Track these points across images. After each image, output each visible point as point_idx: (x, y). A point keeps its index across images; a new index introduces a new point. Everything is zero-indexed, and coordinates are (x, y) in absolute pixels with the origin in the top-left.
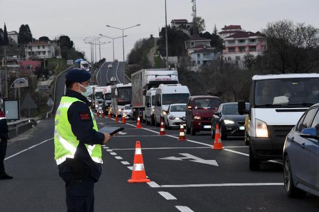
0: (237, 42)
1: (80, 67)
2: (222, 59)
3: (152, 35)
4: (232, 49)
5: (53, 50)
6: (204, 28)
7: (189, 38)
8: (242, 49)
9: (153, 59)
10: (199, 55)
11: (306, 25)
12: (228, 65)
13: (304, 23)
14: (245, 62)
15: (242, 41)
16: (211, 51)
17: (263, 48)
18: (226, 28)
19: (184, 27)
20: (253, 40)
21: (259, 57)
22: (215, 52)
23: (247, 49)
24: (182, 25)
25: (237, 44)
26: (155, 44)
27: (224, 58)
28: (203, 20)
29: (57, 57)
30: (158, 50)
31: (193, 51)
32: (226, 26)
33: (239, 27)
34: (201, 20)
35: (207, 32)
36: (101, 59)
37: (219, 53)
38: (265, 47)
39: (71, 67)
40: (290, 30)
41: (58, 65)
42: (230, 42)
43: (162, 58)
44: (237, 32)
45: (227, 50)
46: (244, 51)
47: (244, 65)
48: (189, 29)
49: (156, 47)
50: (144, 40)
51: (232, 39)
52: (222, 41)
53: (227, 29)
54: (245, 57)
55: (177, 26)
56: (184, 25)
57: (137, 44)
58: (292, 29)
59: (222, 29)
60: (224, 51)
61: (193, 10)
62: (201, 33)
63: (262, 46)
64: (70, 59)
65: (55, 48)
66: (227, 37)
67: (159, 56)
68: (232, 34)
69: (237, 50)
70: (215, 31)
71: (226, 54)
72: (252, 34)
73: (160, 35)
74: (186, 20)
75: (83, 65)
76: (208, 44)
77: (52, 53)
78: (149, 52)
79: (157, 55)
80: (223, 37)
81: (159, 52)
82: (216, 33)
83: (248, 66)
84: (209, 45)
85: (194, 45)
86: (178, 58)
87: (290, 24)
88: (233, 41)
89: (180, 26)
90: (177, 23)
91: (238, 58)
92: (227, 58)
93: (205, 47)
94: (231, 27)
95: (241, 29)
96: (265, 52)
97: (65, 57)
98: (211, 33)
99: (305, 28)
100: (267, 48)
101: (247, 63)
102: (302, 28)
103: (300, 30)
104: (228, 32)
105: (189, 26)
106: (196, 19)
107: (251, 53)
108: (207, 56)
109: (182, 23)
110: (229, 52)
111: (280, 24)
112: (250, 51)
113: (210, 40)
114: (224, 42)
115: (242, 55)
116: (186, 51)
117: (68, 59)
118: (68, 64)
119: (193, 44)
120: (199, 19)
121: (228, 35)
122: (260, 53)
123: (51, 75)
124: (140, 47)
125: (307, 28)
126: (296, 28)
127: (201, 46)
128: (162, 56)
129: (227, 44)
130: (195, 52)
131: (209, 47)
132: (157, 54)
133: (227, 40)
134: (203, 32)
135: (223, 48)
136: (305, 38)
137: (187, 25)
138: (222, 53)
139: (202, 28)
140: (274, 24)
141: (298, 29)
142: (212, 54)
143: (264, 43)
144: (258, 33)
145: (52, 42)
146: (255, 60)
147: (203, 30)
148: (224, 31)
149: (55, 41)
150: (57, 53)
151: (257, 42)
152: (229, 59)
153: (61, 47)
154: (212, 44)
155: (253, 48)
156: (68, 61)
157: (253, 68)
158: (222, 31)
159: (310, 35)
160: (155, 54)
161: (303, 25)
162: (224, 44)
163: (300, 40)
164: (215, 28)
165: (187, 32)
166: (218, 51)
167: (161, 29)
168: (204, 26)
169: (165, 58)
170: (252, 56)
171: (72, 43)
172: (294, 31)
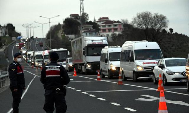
0: (107, 26)
1: (20, 41)
3: (59, 23)
4: (104, 30)
5: (4, 32)
6: (88, 19)
7: (80, 24)
8: (110, 30)
9: (61, 36)
10: (86, 34)
11: (159, 14)
13: (158, 13)
14: (112, 37)
15: (110, 26)
16: (93, 32)
18: (100, 19)
19: (77, 18)
20: (116, 25)
21: (119, 35)
22: (95, 32)
23: (112, 30)
25: (107, 27)
26: (61, 28)
28: (88, 15)
29: (6, 36)
30: (64, 31)
32: (100, 18)
33: (107, 18)
35: (90, 21)
36: (31, 36)
37: (97, 32)
38: (122, 29)
39: (14, 41)
40: (150, 17)
41: (7, 40)
42: (103, 26)
43: (66, 35)
44: (106, 21)
45: (102, 31)
46: (111, 31)
47: (112, 39)
49: (62, 30)
50: (55, 25)
51: (104, 24)
52: (99, 26)
53: (101, 19)
54: (112, 35)
55: (73, 18)
56: (77, 17)
57: (51, 28)
58: (151, 16)
60: (100, 31)
62: (87, 22)
63: (120, 28)
64: (14, 37)
65: (5, 31)
66: (101, 24)
67: (64, 35)
68: (104, 22)
69: (107, 30)
70: (95, 20)
71: (101, 33)
72: (115, 22)
73: (64, 22)
74: (78, 14)
75: (22, 40)
77: (3, 34)
78: (58, 32)
79: (63, 34)
80: (99, 23)
81: (64, 32)
82: (95, 22)
83: (113, 39)
84: (92, 28)
85: (84, 28)
86: (75, 35)
87: (150, 14)
88: (105, 26)
89: (75, 18)
90: (73, 16)
91: (108, 35)
93: (90, 29)
94: (103, 18)
95: (109, 19)
96: (123, 32)
97: (11, 36)
98: (92, 22)
100: (123, 30)
101: (113, 38)
102: (157, 16)
103: (156, 17)
104: (103, 21)
105: (80, 18)
108: (91, 34)
111: (144, 14)
112: (114, 31)
113: (92, 25)
115: (110, 34)
116: (79, 32)
117: (13, 37)
118: (13, 39)
119: (83, 27)
120: (85, 14)
121: (102, 23)
122: (120, 33)
123: (3, 46)
124: (53, 29)
125: (159, 16)
126: (153, 16)
127: (88, 29)
128: (66, 34)
129: (101, 28)
130: (84, 32)
132: (63, 33)
133: (101, 26)
134: (88, 21)
136: (158, 22)
137: (79, 17)
138: (99, 33)
139: (87, 19)
140: (141, 13)
141: (154, 17)
143: (122, 27)
144: (118, 22)
145: (3, 27)
146: (118, 36)
148: (99, 20)
149: (4, 27)
150: (6, 33)
151: (118, 26)
153: (8, 30)
154: (94, 27)
155: (116, 30)
156: (12, 38)
157: (116, 41)
159: (161, 20)
160: (62, 34)
161: (157, 14)
162: (99, 28)
163: (156, 23)
164: (95, 19)
165: (79, 21)
167: (64, 19)
168: (88, 18)
169: (68, 35)
170: (116, 34)
171: (14, 28)
172: (152, 18)
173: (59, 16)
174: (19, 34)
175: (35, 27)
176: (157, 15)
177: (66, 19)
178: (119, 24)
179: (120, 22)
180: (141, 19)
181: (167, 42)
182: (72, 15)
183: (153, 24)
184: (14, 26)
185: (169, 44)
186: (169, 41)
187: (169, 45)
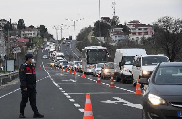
0: (137, 30)
2: (129, 39)
3: (90, 26)
4: (134, 34)
5: (36, 33)
6: (119, 22)
7: (110, 27)
8: (140, 33)
9: (91, 38)
10: (116, 37)
11: (180, 20)
12: (132, 42)
14: (142, 41)
15: (140, 29)
16: (123, 34)
18: (131, 22)
19: (108, 21)
20: (146, 29)
21: (149, 38)
22: (125, 35)
23: (143, 34)
24: (107, 20)
25: (137, 31)
26: (92, 30)
27: (130, 39)
28: (119, 18)
29: (38, 37)
30: (94, 33)
31: (113, 34)
33: (138, 22)
34: (117, 18)
35: (120, 24)
36: (62, 38)
38: (153, 33)
39: (46, 42)
40: (171, 22)
41: (39, 41)
43: (96, 38)
44: (137, 25)
45: (131, 34)
46: (141, 34)
47: (141, 42)
48: (110, 22)
49: (92, 32)
50: (86, 28)
51: (134, 28)
54: (142, 38)
55: (104, 20)
57: (82, 30)
59: (129, 22)
60: (130, 34)
61: (113, 12)
63: (151, 32)
68: (134, 25)
69: (137, 34)
70: (125, 24)
71: (131, 36)
72: (146, 25)
73: (94, 26)
74: (109, 17)
76: (121, 30)
77: (35, 35)
78: (88, 34)
80: (129, 27)
82: (125, 25)
83: (143, 43)
84: (122, 31)
86: (104, 38)
88: (135, 29)
90: (104, 19)
91: (138, 39)
92: (132, 39)
93: (119, 32)
94: (134, 22)
95: (139, 23)
96: (153, 35)
97: (42, 37)
98: (123, 25)
102: (178, 21)
105: (110, 21)
106: (115, 17)
107: (145, 36)
108: (120, 37)
109: (107, 19)
110: (133, 35)
111: (165, 19)
114: (130, 30)
115: (140, 37)
116: (109, 34)
118: (44, 40)
119: (113, 30)
120: (116, 17)
121: (132, 26)
122: (151, 37)
123: (34, 46)
126: (174, 21)
127: (117, 32)
129: (131, 31)
130: (114, 35)
132: (93, 36)
134: (119, 24)
135: (130, 33)
137: (109, 20)
138: (129, 36)
140: (162, 18)
141: (176, 22)
142: (124, 36)
143: (153, 31)
144: (149, 25)
145: (35, 28)
146: (147, 40)
147: (118, 23)
148: (130, 23)
149: (37, 28)
150: (38, 34)
151: (148, 29)
152: (133, 39)
153: (40, 31)
154: (124, 31)
155: (146, 33)
156: (44, 39)
157: (146, 44)
158: (129, 23)
161: (178, 19)
162: (130, 31)
164: (125, 22)
165: (109, 24)
166: (127, 35)
167: (95, 22)
168: (119, 21)
169: (97, 38)
170: (146, 37)
171: (46, 29)
174: (51, 36)
178: (150, 27)
179: (151, 26)
180: (162, 23)
182: (103, 18)
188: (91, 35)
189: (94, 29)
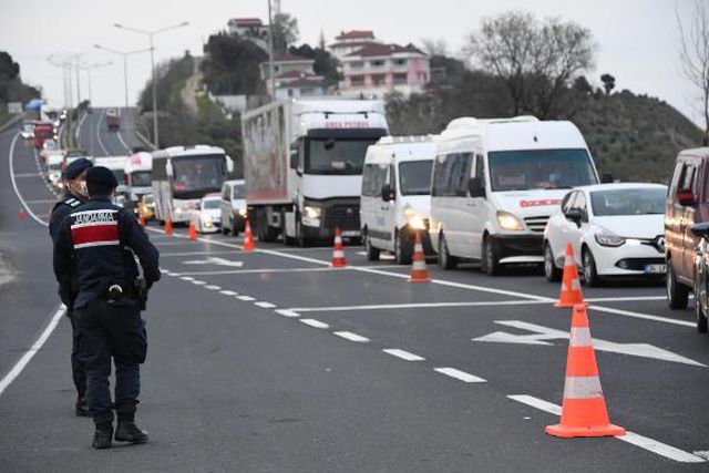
0: (367, 65)
1: (39, 119)
3: (187, 52)
4: (358, 80)
6: (297, 36)
7: (266, 57)
8: (378, 79)
9: (194, 101)
10: (290, 93)
11: (563, 22)
15: (378, 63)
16: (314, 84)
17: (422, 77)
18: (343, 36)
19: (256, 34)
20: (401, 62)
21: (414, 97)
22: (324, 86)
23: (389, 80)
24: (252, 29)
25: (368, 69)
26: (196, 70)
28: (295, 21)
30: (203, 81)
31: (278, 84)
32: (343, 33)
33: (370, 34)
34: (290, 21)
35: (305, 45)
36: (82, 101)
37: (332, 87)
38: (425, 77)
39: (17, 117)
40: (530, 32)
42: (354, 64)
43: (212, 98)
44: (365, 45)
45: (347, 82)
46: (384, 83)
48: (266, 37)
49: (198, 77)
50: (173, 61)
51: (358, 58)
52: (336, 63)
53: (346, 39)
54: (387, 97)
55: (241, 31)
56: (255, 29)
57: (157, 71)
58: (533, 29)
59: (338, 38)
60: (341, 84)
62: (293, 48)
63: (419, 74)
64: (15, 101)
66: (346, 56)
67: (207, 96)
68: (356, 49)
69: (368, 81)
70: (322, 43)
71: (345, 89)
72: (398, 49)
73: (206, 48)
74: (258, 20)
75: (47, 113)
76: (307, 68)
78: (184, 86)
79: (201, 94)
80: (338, 54)
81: (205, 87)
82: (323, 47)
83: (392, 114)
84: (310, 70)
85: (280, 72)
86: (247, 98)
87: (530, 19)
88: (360, 64)
89: (247, 33)
90: (239, 26)
93: (303, 75)
94: (354, 34)
95: (373, 38)
96: (427, 86)
97: (3, 96)
98: (314, 48)
99: (561, 27)
100: (428, 79)
101: (390, 109)
102: (555, 28)
103: (551, 32)
104: (353, 45)
105: (265, 33)
106: (281, 18)
108: (307, 94)
109: (252, 26)
110: (352, 85)
111: (508, 19)
112: (395, 83)
113: (313, 61)
114: (342, 66)
115: (381, 92)
116: (264, 85)
117: (11, 101)
118: (12, 111)
119: (276, 68)
120: (286, 17)
121: (349, 51)
122: (419, 90)
124: (163, 74)
125: (565, 27)
126: (541, 27)
127: (295, 74)
128: (214, 94)
129: (347, 70)
130: (283, 85)
131: (310, 75)
132: (201, 90)
133: (345, 62)
134: (298, 45)
135: (340, 77)
136: (561, 50)
137: (261, 30)
138: (337, 88)
139: (292, 36)
140: (496, 18)
141: (545, 31)
142: (319, 91)
143: (425, 68)
144: (410, 48)
146: (407, 102)
147: (295, 40)
148: (340, 41)
151: (409, 63)
154: (318, 69)
155: (401, 78)
156: (10, 105)
157: (402, 120)
158: (336, 42)
159: (573, 44)
160: (197, 91)
161: (556, 20)
162: (339, 69)
163: (552, 52)
164: (322, 37)
165: (261, 44)
166: (332, 84)
168: (298, 33)
169: (220, 98)
170: (401, 94)
171: (16, 68)
172: (538, 33)
173: (186, 24)
174: (35, 93)
175: (97, 65)
176: (557, 25)
177: (212, 38)
178: (414, 55)
179: (418, 51)
180: (498, 38)
181: (592, 124)
182: (237, 20)
183: (542, 58)
184: (15, 60)
185: (600, 132)
186: (599, 122)
187: (600, 136)
188: (195, 86)
189: (204, 65)
